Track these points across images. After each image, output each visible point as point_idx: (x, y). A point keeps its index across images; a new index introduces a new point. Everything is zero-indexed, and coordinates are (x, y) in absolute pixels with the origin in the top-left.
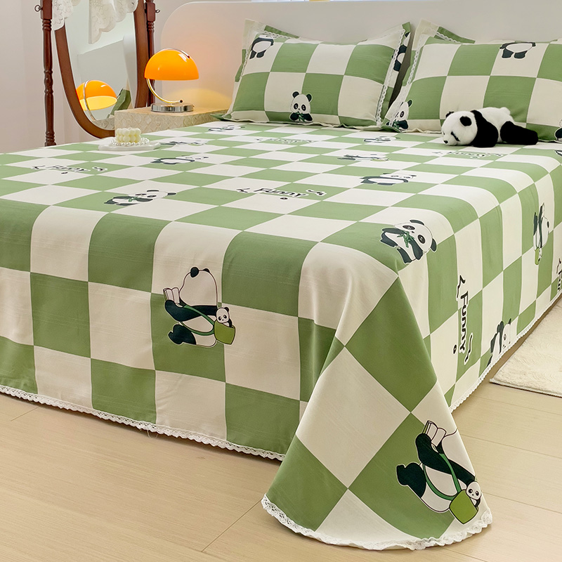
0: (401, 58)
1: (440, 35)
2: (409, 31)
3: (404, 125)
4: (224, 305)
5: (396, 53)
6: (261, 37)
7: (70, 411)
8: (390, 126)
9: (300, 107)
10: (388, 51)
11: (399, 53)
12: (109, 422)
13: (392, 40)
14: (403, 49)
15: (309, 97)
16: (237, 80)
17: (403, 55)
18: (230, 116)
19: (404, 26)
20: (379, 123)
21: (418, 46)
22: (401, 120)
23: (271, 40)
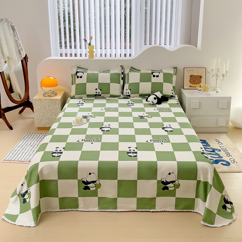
0: (122, 76)
1: (131, 69)
2: (122, 67)
3: (129, 96)
4: (177, 180)
5: (121, 75)
6: (78, 71)
7: (129, 211)
8: (125, 97)
9: (98, 93)
10: (119, 74)
12: (141, 211)
13: (119, 71)
14: (122, 73)
15: (101, 90)
16: (72, 84)
18: (74, 96)
19: (121, 66)
20: (122, 95)
21: (126, 72)
22: (128, 94)
23: (82, 72)
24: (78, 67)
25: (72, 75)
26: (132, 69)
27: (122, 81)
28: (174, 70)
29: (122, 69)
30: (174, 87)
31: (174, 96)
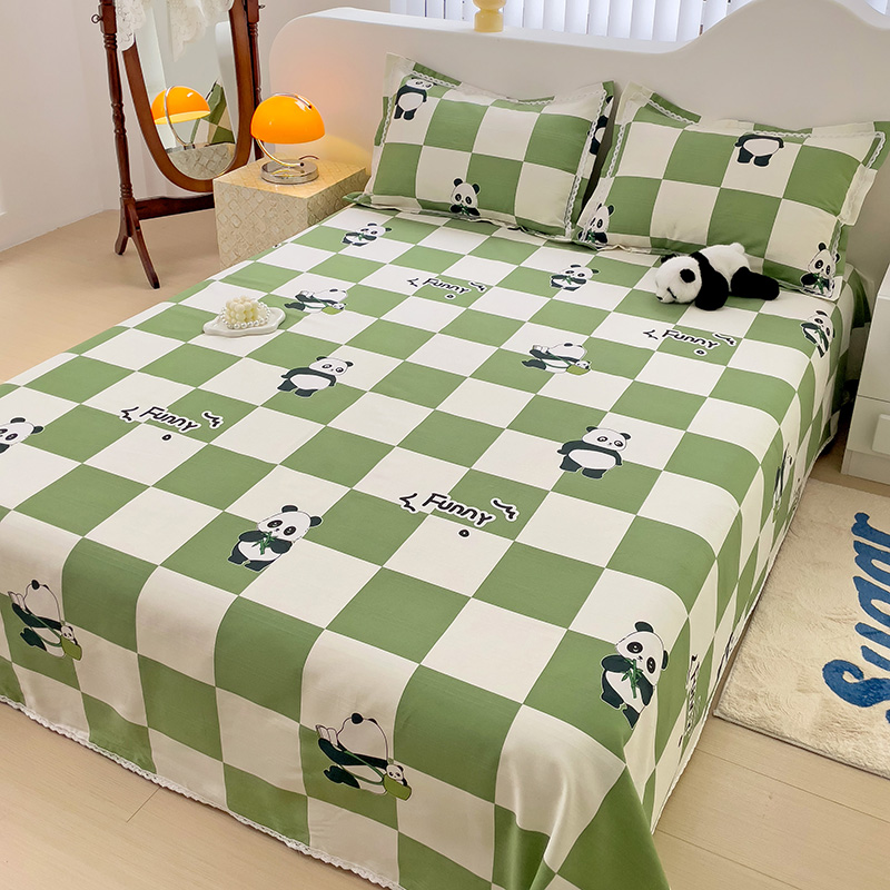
0: (600, 135)
1: (654, 104)
3: (602, 238)
4: (396, 762)
5: (594, 127)
6: (411, 83)
7: (200, 803)
8: (582, 240)
9: (463, 198)
10: (583, 126)
11: (597, 128)
12: (251, 827)
13: (586, 107)
14: (603, 122)
15: (476, 188)
16: (378, 143)
17: (602, 130)
18: (368, 199)
19: (606, 85)
20: (569, 230)
21: (620, 121)
22: (599, 231)
23: (423, 92)
24: (417, 68)
25: (386, 100)
26: (659, 108)
27: (587, 161)
28: (876, 142)
29: (608, 100)
30: (841, 232)
31: (826, 283)
